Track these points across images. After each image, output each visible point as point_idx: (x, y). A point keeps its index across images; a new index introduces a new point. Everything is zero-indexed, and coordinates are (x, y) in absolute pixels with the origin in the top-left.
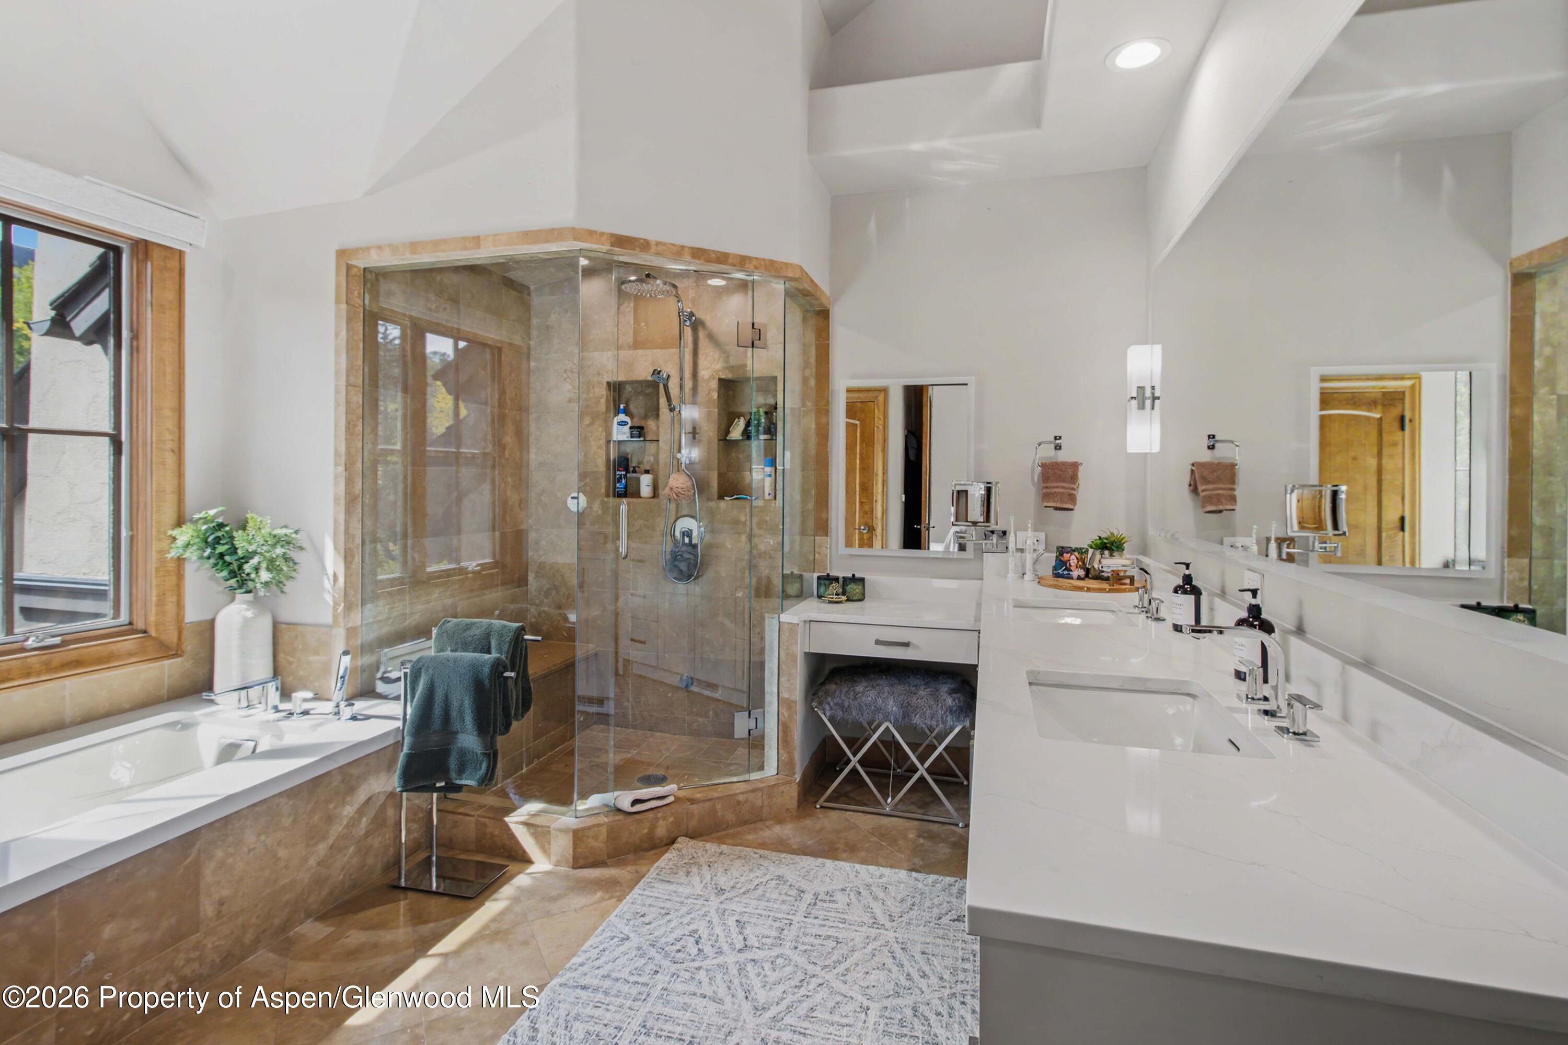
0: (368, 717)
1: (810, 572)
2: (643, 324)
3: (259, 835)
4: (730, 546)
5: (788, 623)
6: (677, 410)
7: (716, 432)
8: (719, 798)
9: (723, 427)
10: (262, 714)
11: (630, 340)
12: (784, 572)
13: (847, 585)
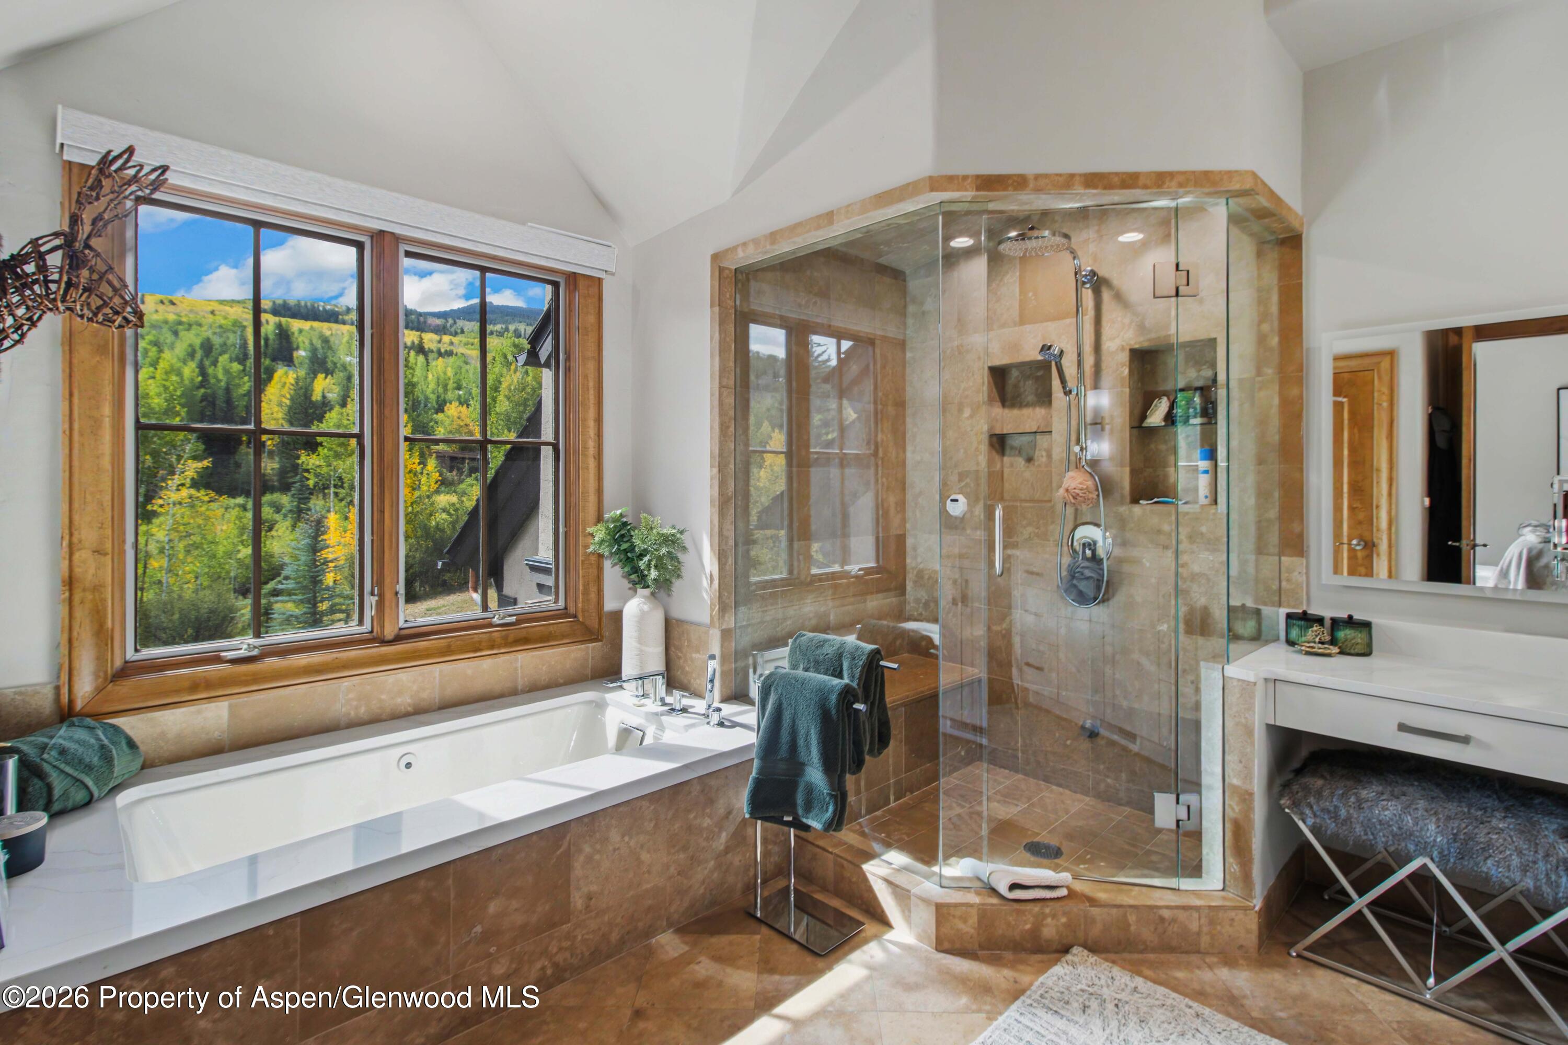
0: (734, 725)
1: (1273, 605)
2: (1030, 294)
3: (623, 836)
4: (1148, 564)
5: (1239, 680)
6: (1074, 393)
7: (1128, 418)
8: (1131, 906)
9: (1137, 411)
10: (652, 706)
11: (1015, 313)
12: (1232, 603)
13: (1339, 630)
